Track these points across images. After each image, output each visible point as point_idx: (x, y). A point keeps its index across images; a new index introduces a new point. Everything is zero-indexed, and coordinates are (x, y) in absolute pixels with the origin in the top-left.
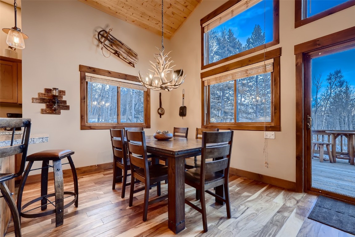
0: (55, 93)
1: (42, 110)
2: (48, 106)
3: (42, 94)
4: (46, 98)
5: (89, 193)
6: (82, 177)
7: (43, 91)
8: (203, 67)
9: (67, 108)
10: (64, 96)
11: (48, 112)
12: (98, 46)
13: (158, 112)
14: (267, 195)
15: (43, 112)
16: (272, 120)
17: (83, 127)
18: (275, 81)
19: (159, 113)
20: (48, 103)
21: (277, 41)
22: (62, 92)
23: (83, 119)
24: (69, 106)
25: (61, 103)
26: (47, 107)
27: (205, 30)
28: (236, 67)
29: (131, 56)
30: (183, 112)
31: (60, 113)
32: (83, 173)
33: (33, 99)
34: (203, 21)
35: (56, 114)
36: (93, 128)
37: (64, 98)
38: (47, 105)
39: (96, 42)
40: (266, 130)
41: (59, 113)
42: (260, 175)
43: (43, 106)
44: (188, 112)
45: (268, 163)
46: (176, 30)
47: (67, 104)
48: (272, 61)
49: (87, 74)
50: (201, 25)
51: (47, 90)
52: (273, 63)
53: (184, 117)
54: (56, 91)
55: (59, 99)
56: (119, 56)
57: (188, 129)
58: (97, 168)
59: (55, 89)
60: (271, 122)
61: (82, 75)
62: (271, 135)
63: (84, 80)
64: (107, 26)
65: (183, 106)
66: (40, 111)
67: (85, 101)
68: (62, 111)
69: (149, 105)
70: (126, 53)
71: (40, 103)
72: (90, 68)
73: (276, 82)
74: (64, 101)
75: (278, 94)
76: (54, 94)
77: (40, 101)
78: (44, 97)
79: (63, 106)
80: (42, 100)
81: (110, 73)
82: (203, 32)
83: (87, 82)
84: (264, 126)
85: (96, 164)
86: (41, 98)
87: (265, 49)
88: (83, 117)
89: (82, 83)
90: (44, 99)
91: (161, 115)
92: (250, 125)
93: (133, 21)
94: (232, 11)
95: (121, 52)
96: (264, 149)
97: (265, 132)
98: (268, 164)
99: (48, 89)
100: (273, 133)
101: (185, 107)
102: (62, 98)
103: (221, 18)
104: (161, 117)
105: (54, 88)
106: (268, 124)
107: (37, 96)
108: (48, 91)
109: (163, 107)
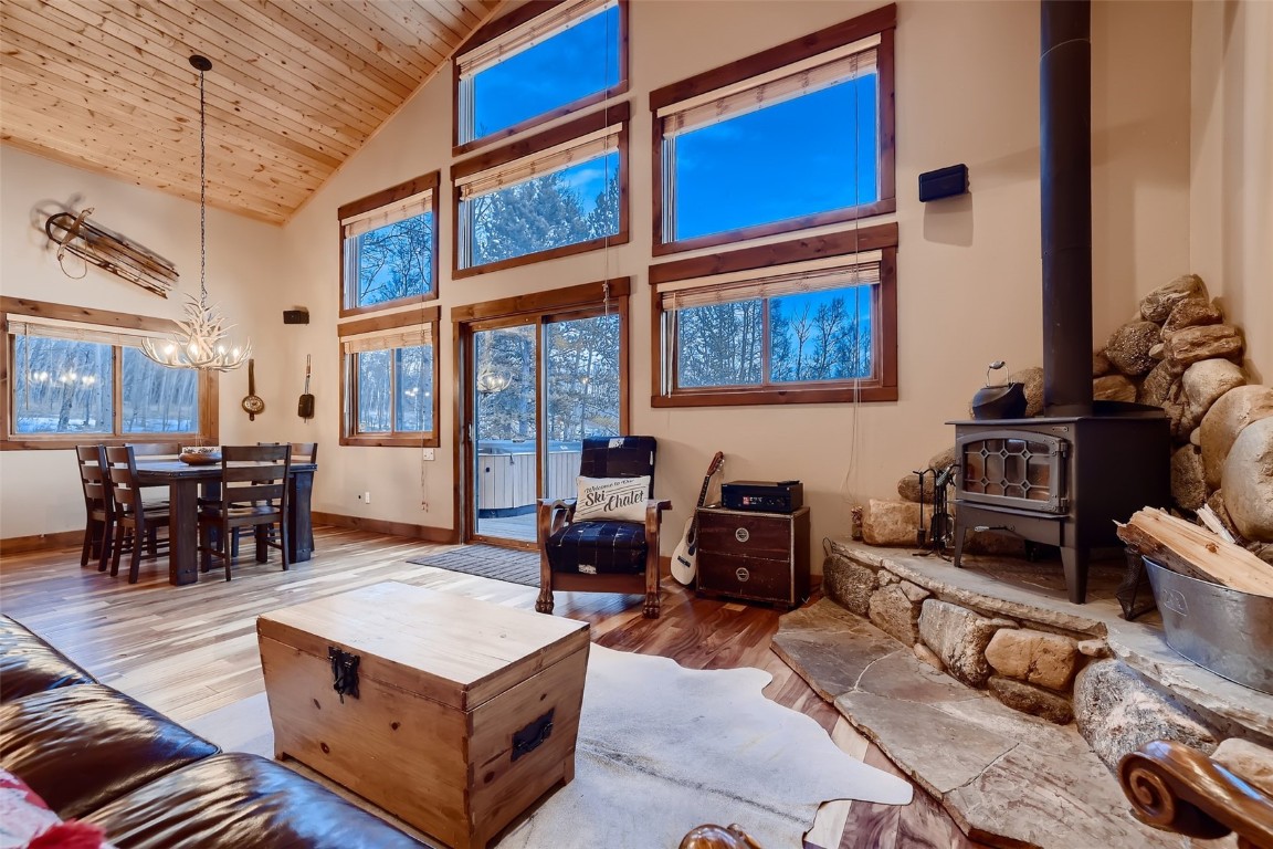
8: (343, 313)
12: (47, 247)
13: (243, 407)
19: (247, 410)
21: (436, 294)
27: (347, 233)
29: (153, 274)
30: (307, 407)
34: (344, 212)
39: (40, 238)
40: (424, 446)
44: (318, 408)
46: (295, 209)
48: (430, 326)
49: (10, 317)
50: (340, 220)
52: (432, 330)
53: (309, 420)
56: (115, 272)
57: (316, 445)
58: (43, 541)
63: (2, 331)
64: (77, 199)
65: (307, 394)
67: (6, 382)
69: (213, 390)
70: (139, 266)
72: (22, 302)
81: (86, 313)
82: (343, 237)
83: (12, 337)
84: (423, 438)
85: (43, 532)
91: (252, 415)
92: (409, 436)
93: (162, 187)
95: (121, 264)
96: (422, 480)
97: (423, 449)
100: (430, 451)
101: (312, 397)
103: (370, 219)
104: (252, 418)
109: (258, 393)
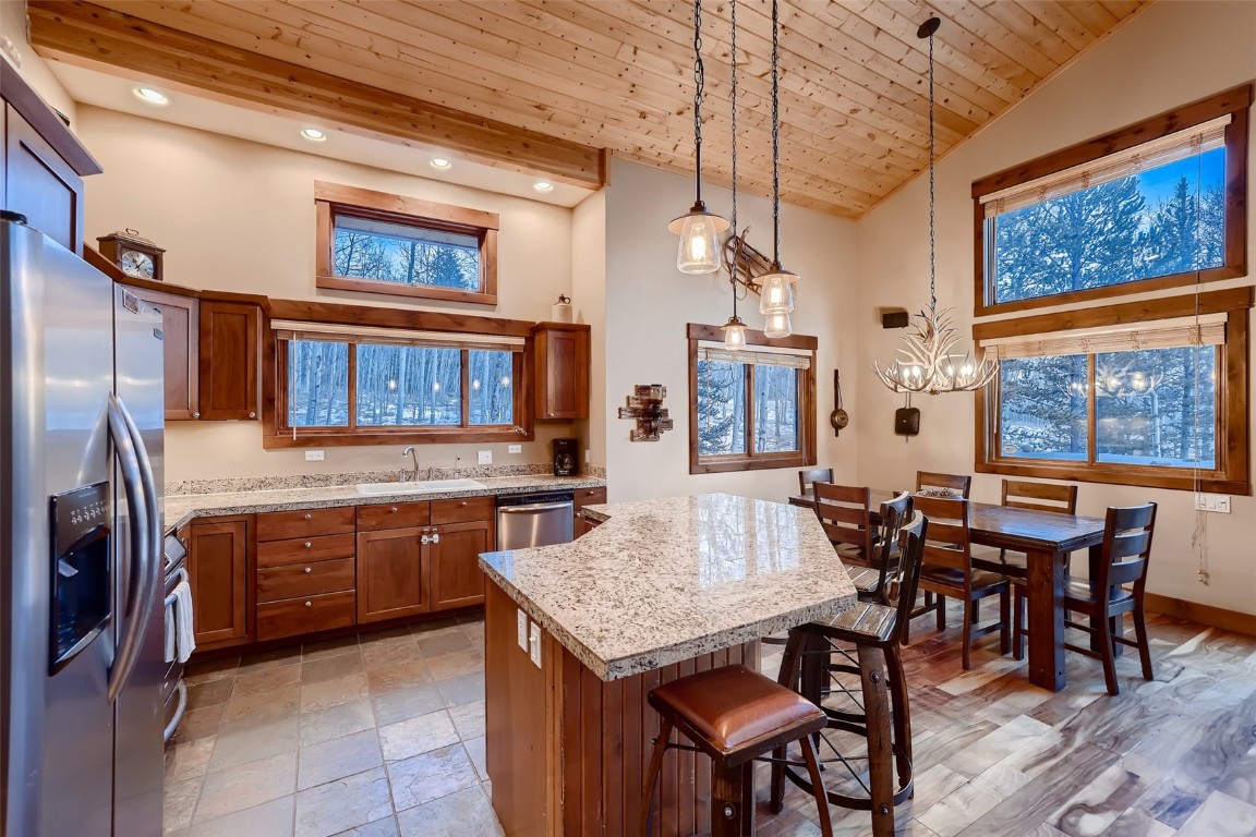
1: (629, 433)
2: (641, 425)
3: (632, 398)
4: (638, 406)
7: (632, 393)
8: (980, 310)
9: (669, 425)
11: (641, 436)
13: (832, 421)
14: (1219, 649)
15: (633, 436)
16: (1220, 465)
18: (1231, 368)
19: (834, 425)
20: (642, 417)
21: (1241, 269)
27: (989, 212)
28: (1097, 321)
30: (909, 423)
34: (982, 187)
35: (652, 440)
38: (640, 422)
40: (1202, 490)
41: (657, 438)
42: (1183, 601)
43: (634, 424)
44: (925, 424)
45: (1209, 572)
46: (881, 199)
47: (670, 417)
48: (1222, 317)
49: (699, 343)
50: (976, 198)
51: (641, 389)
52: (1226, 323)
53: (910, 438)
60: (1216, 470)
61: (692, 347)
62: (1216, 502)
63: (694, 357)
65: (908, 407)
68: (660, 433)
69: (812, 406)
71: (629, 417)
72: (705, 328)
73: (1234, 372)
75: (1240, 401)
80: (632, 412)
82: (980, 216)
84: (1195, 478)
86: (629, 408)
87: (1200, 285)
88: (694, 446)
90: (635, 409)
91: (838, 428)
92: (1145, 472)
94: (1085, 176)
96: (1194, 538)
97: (1197, 494)
98: (1207, 575)
100: (1226, 498)
101: (915, 411)
104: (837, 434)
106: (1207, 475)
107: (624, 404)
109: (845, 409)
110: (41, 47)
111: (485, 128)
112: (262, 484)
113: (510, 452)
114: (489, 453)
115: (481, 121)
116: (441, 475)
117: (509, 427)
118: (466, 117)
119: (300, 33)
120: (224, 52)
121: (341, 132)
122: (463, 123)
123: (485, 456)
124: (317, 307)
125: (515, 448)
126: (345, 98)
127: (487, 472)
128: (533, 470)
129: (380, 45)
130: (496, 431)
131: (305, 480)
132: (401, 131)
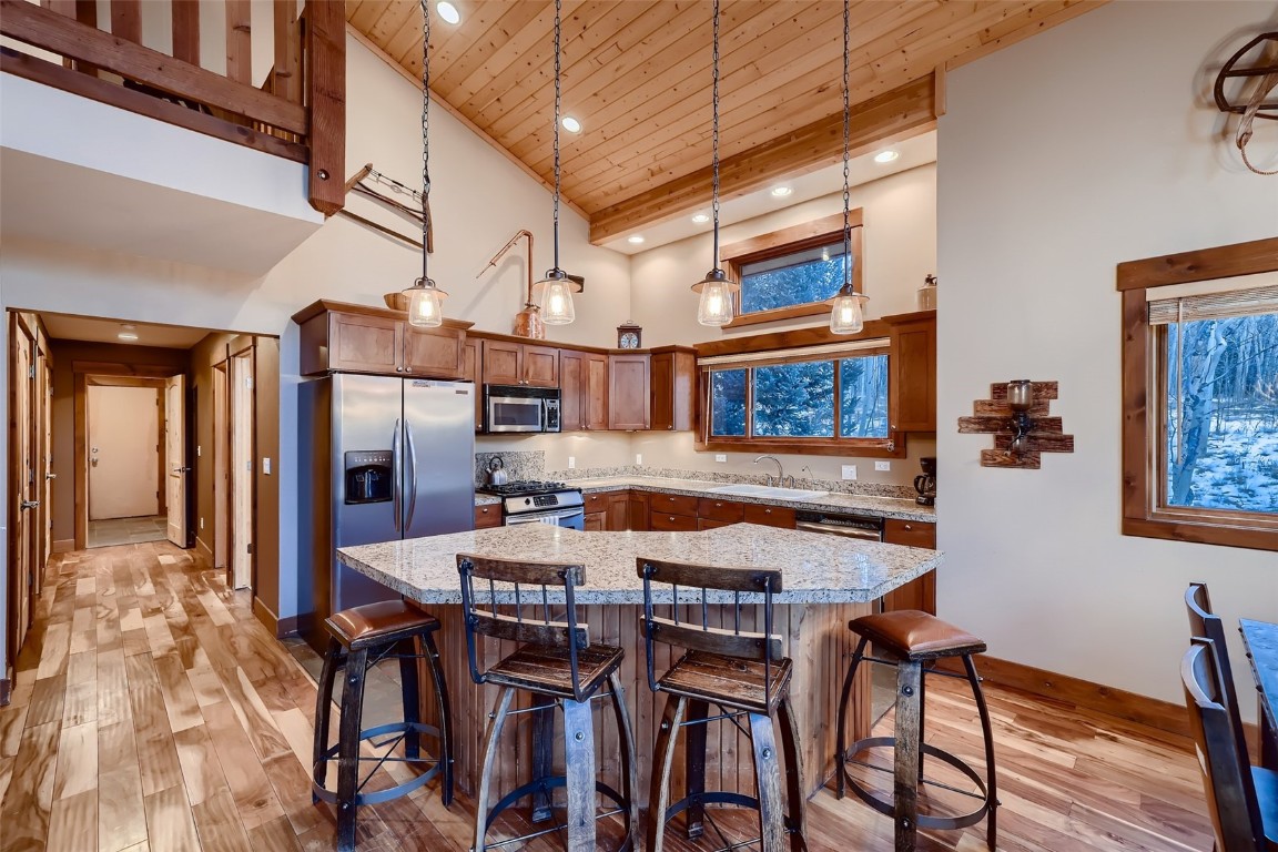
0: (1020, 396)
1: (984, 454)
2: (999, 442)
3: (983, 403)
4: (994, 415)
5: (1079, 826)
6: (1113, 739)
7: (986, 395)
9: (1066, 444)
10: (1052, 402)
11: (999, 460)
15: (988, 459)
17: (1134, 524)
20: (1001, 430)
22: (1044, 391)
23: (1134, 488)
24: (1071, 438)
25: (1043, 429)
26: (997, 445)
31: (1039, 463)
32: (1132, 719)
33: (961, 420)
35: (1024, 465)
36: (1188, 533)
37: (1055, 409)
38: (997, 438)
39: (1212, 119)
41: (1035, 464)
43: (987, 441)
47: (1066, 431)
51: (999, 388)
54: (1020, 388)
55: (1036, 416)
59: (1018, 383)
61: (1133, 304)
63: (1138, 322)
66: (978, 456)
67: (1142, 414)
68: (1045, 457)
71: (978, 431)
72: (1171, 261)
74: (1053, 420)
76: (1016, 401)
77: (977, 427)
78: (987, 415)
79: (1049, 439)
80: (983, 424)
83: (1162, 328)
86: (979, 418)
88: (1131, 485)
89: (1130, 338)
90: (990, 419)
99: (1001, 384)
102: (1046, 408)
105: (1015, 382)
107: (970, 413)
108: (1000, 390)
110: (596, 242)
111: (794, 141)
112: (694, 476)
113: (877, 469)
114: (853, 469)
115: (786, 138)
116: (804, 485)
117: (879, 441)
118: (777, 142)
119: (658, 163)
120: (643, 199)
121: (742, 198)
122: (777, 148)
123: (849, 470)
124: (722, 344)
125: (882, 465)
126: (696, 186)
127: (850, 488)
128: (901, 492)
129: (693, 138)
130: (865, 445)
131: (715, 477)
132: (733, 186)
